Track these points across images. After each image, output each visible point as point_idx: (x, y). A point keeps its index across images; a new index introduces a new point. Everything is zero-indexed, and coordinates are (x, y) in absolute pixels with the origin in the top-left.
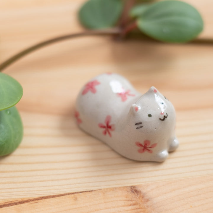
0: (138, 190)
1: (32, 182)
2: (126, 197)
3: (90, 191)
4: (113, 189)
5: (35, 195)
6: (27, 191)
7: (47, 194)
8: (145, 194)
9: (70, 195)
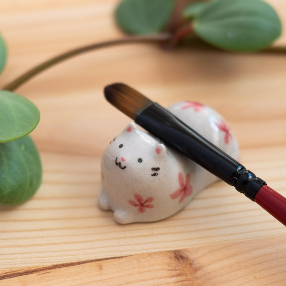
0: (184, 256)
1: (42, 245)
2: (169, 266)
3: (119, 257)
4: (151, 255)
5: (46, 262)
6: (35, 258)
7: (62, 261)
8: (193, 261)
9: (93, 263)
